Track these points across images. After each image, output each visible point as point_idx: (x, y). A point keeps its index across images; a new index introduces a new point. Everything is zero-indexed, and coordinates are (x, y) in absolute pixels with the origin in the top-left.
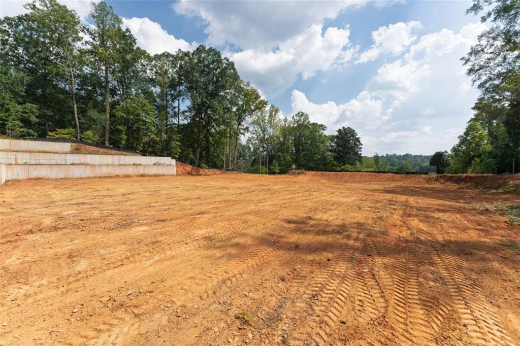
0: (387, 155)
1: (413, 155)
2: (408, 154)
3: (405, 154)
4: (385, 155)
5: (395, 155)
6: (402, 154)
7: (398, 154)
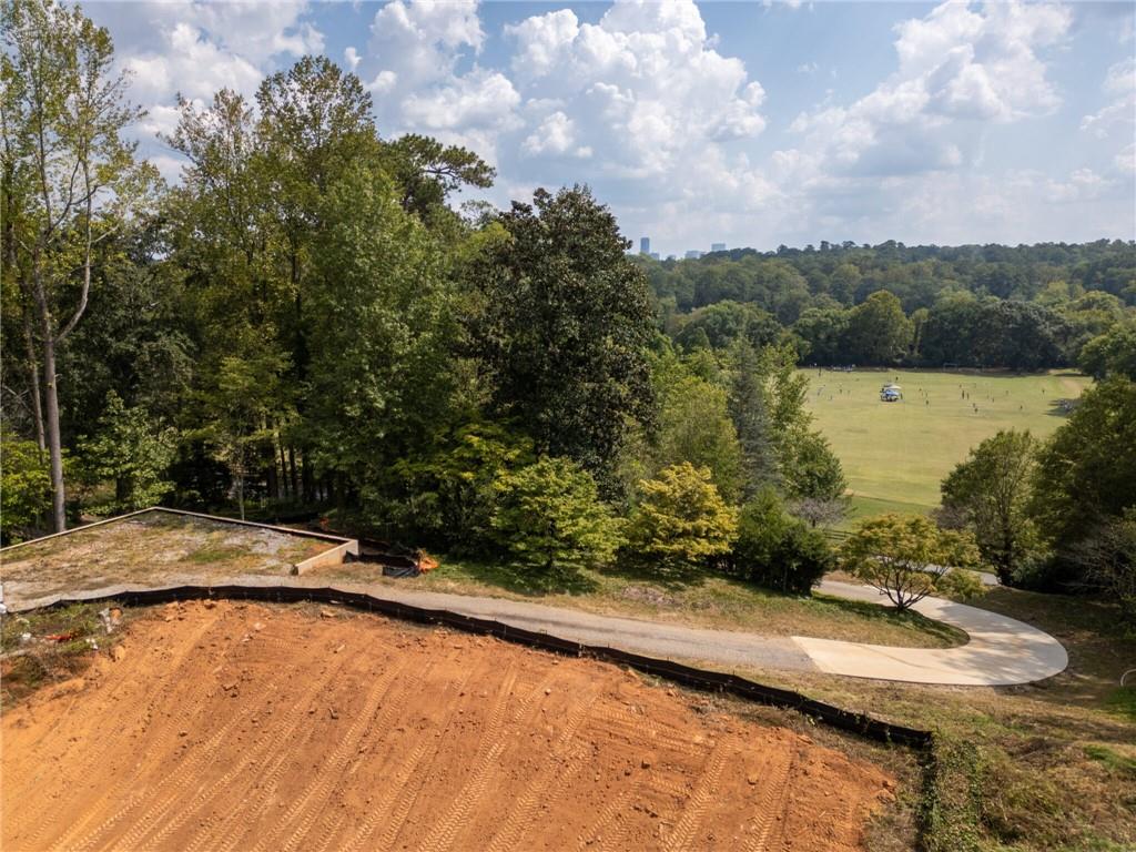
0: (824, 244)
2: (891, 243)
4: (817, 248)
6: (873, 244)
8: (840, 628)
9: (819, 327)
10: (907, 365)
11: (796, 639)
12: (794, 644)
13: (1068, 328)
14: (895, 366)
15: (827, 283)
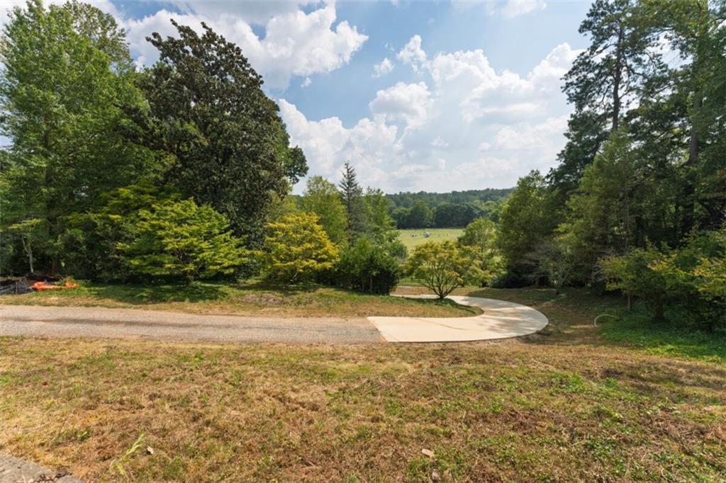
0: (401, 193)
1: (428, 192)
2: (422, 192)
3: (419, 191)
4: (398, 194)
5: (409, 193)
6: (416, 192)
7: (412, 192)
8: (404, 309)
9: (400, 214)
10: (432, 227)
11: (370, 318)
12: (369, 322)
13: (483, 211)
14: (427, 227)
15: (402, 203)
